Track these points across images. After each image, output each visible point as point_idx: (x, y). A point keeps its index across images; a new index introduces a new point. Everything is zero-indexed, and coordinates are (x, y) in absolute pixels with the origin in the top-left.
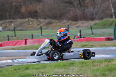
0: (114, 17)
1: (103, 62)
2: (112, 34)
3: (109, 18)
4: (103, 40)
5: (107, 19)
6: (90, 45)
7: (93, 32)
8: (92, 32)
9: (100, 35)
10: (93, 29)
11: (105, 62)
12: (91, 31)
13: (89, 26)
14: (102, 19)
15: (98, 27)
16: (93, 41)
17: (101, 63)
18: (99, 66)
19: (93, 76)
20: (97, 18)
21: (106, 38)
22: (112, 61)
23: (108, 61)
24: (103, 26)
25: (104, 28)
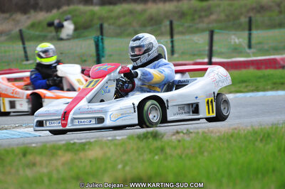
1: (60, 153)
11: (65, 151)
13: (16, 31)
15: (43, 33)
18: (47, 166)
22: (89, 149)
23: (77, 147)
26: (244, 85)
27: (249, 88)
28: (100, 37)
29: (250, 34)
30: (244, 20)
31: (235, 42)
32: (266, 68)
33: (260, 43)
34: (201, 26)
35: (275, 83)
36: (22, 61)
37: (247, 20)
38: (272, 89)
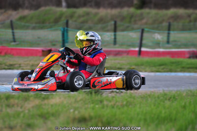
0: (64, 4)
1: (31, 99)
2: (57, 41)
3: (53, 5)
4: (36, 55)
5: (48, 8)
6: (8, 64)
7: (16, 34)
8: (13, 35)
9: (32, 44)
10: (16, 28)
11: (35, 98)
12: (11, 34)
13: (8, 22)
14: (37, 7)
15: (27, 24)
16: (13, 55)
17: (26, 101)
18: (21, 107)
19: (6, 128)
20: (27, 4)
21: (43, 51)
22: (52, 98)
23: (43, 96)
24: (39, 23)
25: (42, 28)
26: (162, 67)
27: (165, 70)
28: (66, 28)
29: (169, 33)
30: (165, 24)
31: (158, 38)
32: (178, 57)
33: (175, 41)
34: (136, 26)
35: (183, 68)
36: (11, 42)
37: (167, 24)
38: (181, 71)
